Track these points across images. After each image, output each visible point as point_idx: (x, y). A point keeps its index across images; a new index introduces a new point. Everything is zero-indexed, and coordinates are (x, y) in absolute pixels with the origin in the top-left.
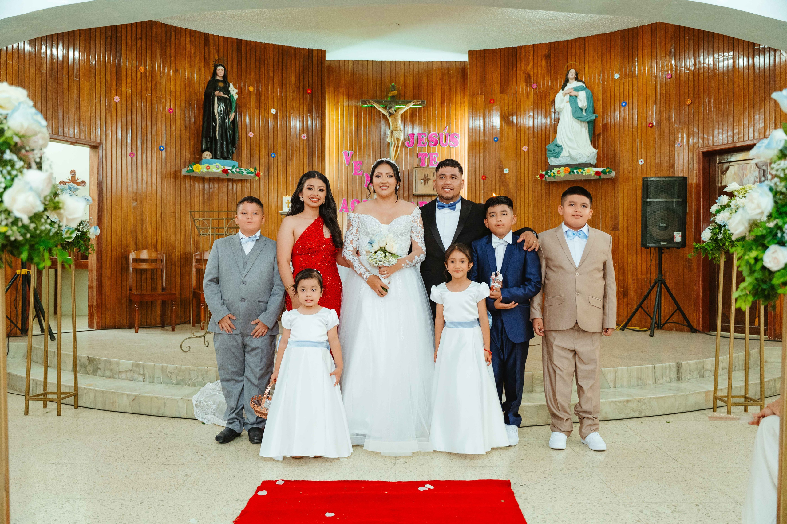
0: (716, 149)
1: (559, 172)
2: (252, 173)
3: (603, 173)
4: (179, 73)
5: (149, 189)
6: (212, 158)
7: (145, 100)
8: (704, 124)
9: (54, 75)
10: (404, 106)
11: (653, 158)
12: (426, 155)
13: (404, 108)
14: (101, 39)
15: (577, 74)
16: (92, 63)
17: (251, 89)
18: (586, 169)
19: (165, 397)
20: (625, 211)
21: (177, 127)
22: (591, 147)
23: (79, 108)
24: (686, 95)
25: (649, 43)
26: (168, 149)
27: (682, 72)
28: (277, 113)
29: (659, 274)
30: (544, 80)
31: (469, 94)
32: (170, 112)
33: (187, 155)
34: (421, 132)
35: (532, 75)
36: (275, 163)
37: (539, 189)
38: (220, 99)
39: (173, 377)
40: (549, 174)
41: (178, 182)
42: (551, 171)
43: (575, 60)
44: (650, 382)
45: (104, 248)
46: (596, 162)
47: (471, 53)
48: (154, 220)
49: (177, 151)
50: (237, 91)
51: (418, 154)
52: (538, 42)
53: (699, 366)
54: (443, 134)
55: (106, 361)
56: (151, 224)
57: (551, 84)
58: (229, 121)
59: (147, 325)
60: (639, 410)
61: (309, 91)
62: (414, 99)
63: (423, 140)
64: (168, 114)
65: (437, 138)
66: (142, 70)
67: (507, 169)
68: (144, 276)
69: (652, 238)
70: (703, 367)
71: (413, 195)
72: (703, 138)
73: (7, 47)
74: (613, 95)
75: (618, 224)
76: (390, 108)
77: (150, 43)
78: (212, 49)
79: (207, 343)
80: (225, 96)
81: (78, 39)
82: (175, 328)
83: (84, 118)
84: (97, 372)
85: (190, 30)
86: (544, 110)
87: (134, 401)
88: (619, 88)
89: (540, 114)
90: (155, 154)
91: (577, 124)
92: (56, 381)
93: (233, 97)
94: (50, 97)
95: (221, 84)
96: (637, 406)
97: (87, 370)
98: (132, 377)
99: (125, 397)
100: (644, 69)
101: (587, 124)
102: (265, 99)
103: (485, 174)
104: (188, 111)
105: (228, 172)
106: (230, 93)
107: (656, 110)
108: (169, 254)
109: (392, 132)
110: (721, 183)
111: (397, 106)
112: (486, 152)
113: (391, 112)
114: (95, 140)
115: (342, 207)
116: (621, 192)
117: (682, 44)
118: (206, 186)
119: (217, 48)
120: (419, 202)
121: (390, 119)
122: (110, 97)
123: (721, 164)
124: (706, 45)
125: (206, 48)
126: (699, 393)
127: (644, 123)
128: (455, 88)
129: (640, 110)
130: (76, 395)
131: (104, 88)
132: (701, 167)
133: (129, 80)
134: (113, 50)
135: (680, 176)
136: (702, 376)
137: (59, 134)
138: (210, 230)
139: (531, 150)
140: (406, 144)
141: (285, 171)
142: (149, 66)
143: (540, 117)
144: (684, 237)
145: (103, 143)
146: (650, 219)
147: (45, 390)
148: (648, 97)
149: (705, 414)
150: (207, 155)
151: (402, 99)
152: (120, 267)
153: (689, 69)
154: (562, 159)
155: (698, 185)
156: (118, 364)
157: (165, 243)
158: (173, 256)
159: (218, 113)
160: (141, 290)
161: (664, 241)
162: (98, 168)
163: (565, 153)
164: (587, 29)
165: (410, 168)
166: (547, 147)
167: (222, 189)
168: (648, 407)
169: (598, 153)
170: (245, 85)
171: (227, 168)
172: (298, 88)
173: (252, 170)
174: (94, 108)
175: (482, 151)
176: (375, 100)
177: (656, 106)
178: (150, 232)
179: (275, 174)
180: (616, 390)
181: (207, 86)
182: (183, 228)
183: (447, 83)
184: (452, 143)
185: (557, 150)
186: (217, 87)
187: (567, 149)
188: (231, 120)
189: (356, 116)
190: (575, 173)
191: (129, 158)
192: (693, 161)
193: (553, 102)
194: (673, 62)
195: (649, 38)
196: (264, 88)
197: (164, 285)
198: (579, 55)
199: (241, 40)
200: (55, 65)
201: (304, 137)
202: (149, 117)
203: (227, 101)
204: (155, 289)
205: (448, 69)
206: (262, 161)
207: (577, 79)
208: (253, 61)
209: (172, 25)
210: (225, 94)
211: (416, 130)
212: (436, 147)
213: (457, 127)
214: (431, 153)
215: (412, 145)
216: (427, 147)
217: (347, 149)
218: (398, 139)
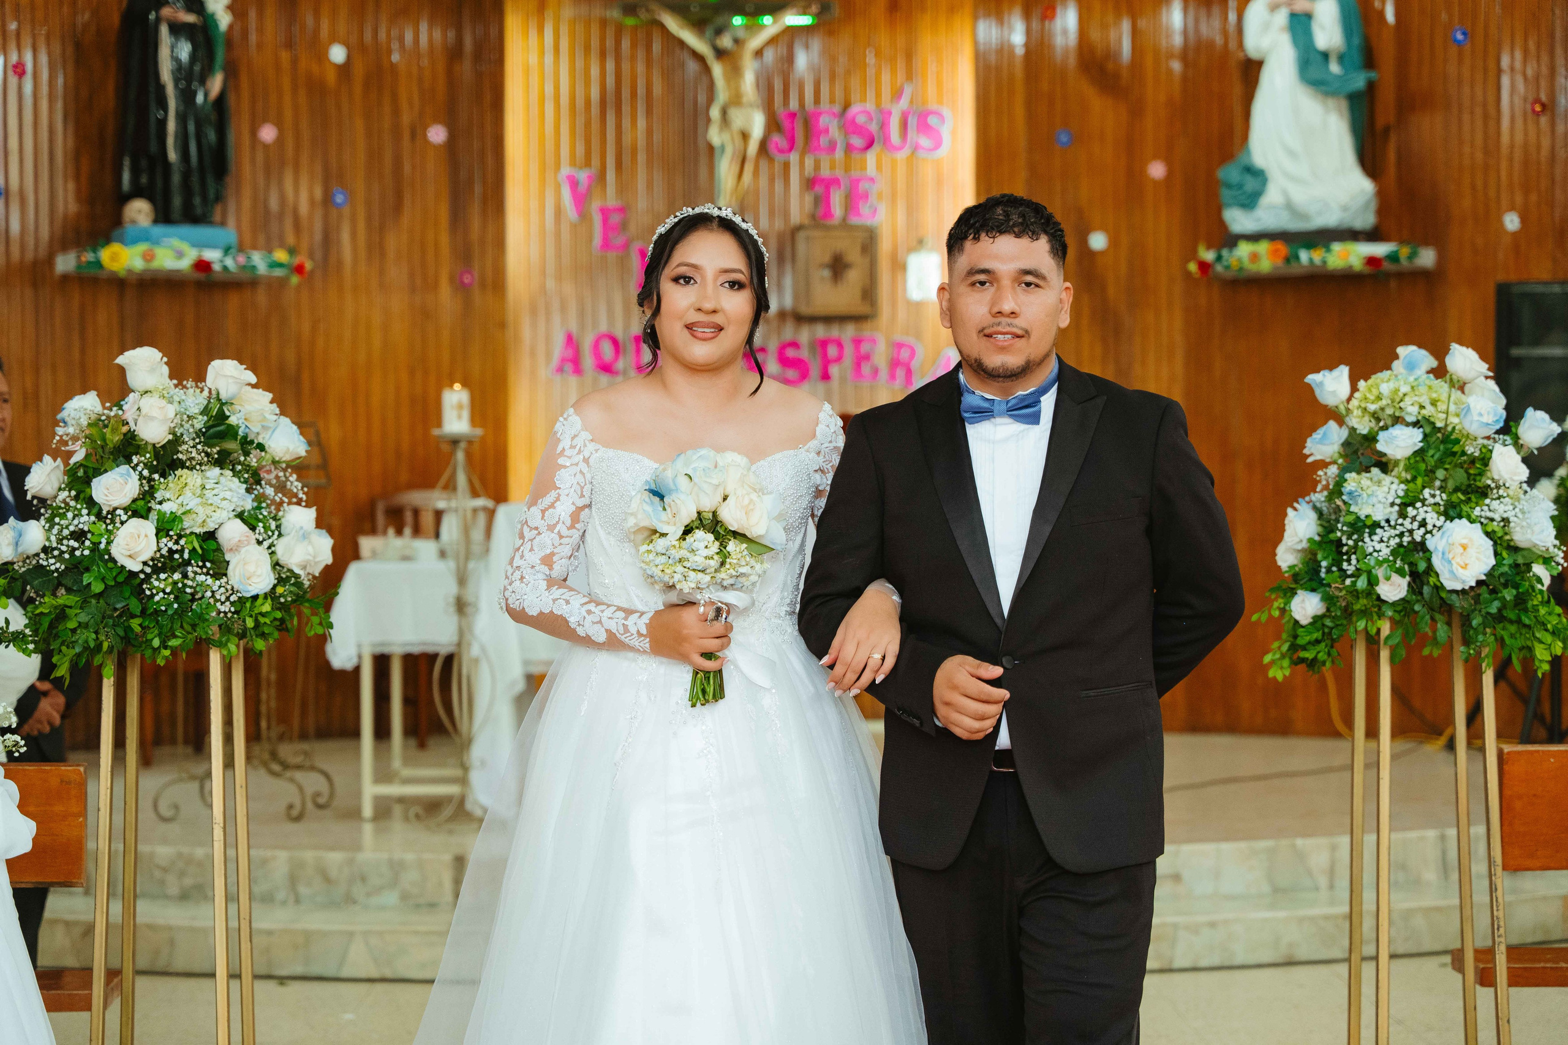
1: (1254, 254)
2: (280, 265)
3: (1392, 260)
6: (155, 221)
10: (766, 21)
11: (1545, 206)
12: (835, 182)
13: (767, 27)
18: (1337, 247)
21: (38, 122)
22: (1358, 174)
28: (349, 59)
36: (347, 223)
37: (1204, 300)
38: (177, 29)
40: (1225, 260)
41: (45, 297)
42: (1231, 252)
46: (1373, 220)
49: (40, 199)
50: (230, 1)
51: (809, 178)
54: (890, 113)
58: (205, 100)
63: (827, 131)
64: (12, 80)
65: (873, 127)
67: (1102, 235)
71: (796, 314)
76: (719, 32)
80: (192, 19)
91: (1313, 103)
93: (216, 20)
101: (1344, 104)
102: (311, 14)
105: (211, 267)
106: (207, 10)
109: (724, 112)
111: (741, 24)
113: (720, 42)
120: (816, 337)
121: (717, 70)
139: (1177, 174)
140: (771, 148)
141: (377, 250)
154: (1263, 214)
159: (171, 73)
163: (1272, 196)
165: (785, 227)
166: (1221, 174)
169: (1381, 194)
171: (206, 254)
173: (280, 256)
175: (1020, 174)
179: (348, 261)
184: (924, 141)
185: (1250, 184)
187: (1281, 182)
188: (211, 96)
189: (603, 55)
190: (1304, 258)
201: (437, 134)
203: (201, 35)
206: (305, 220)
210: (191, 13)
212: (871, 157)
213: (939, 84)
214: (855, 174)
215: (791, 149)
216: (839, 154)
217: (573, 163)
218: (745, 136)
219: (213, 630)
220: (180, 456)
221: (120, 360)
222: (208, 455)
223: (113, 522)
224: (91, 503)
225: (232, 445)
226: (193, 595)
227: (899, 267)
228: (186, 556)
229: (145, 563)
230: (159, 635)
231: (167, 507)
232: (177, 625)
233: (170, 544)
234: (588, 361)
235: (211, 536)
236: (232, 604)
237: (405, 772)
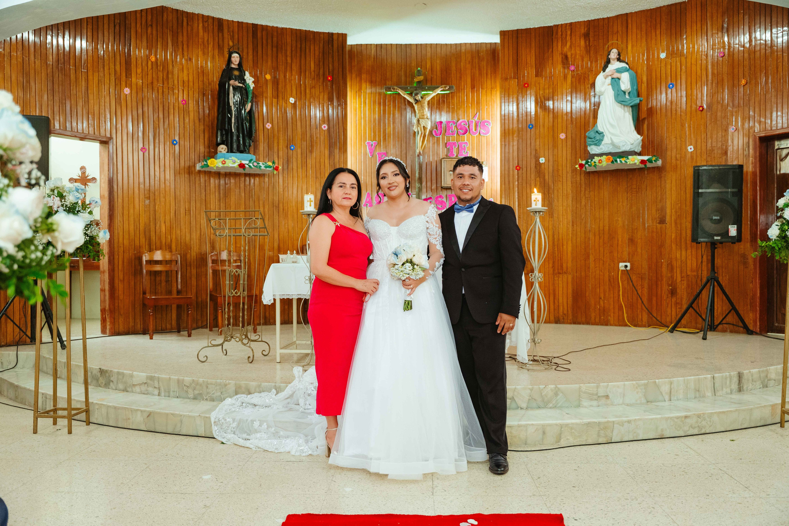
0: (774, 133)
1: (600, 161)
2: (270, 167)
3: (649, 162)
4: (192, 62)
5: (162, 186)
6: (228, 152)
7: (156, 91)
8: (761, 107)
9: (61, 67)
10: (431, 92)
11: (704, 145)
12: (454, 144)
13: (431, 94)
14: (109, 27)
15: (619, 54)
16: (100, 53)
17: (268, 77)
18: (630, 157)
19: (181, 413)
20: (673, 203)
21: (190, 120)
22: (635, 133)
23: (87, 101)
24: (741, 75)
25: (699, 18)
26: (182, 143)
27: (736, 50)
28: (295, 102)
29: (711, 271)
30: (583, 61)
31: (501, 78)
32: (183, 104)
33: (202, 149)
34: (449, 120)
35: (569, 56)
36: (295, 155)
37: (578, 179)
38: (235, 88)
39: (190, 391)
40: (589, 163)
41: (193, 177)
42: (592, 161)
43: (616, 39)
44: (709, 394)
45: (116, 249)
46: (641, 149)
47: (503, 34)
48: (167, 218)
49: (191, 144)
50: (253, 80)
51: (446, 143)
52: (576, 20)
53: (763, 375)
54: (472, 122)
55: (118, 373)
56: (165, 222)
57: (591, 65)
58: (245, 112)
59: (162, 330)
60: (699, 426)
61: (329, 78)
62: (442, 85)
63: (451, 128)
64: (181, 105)
65: (467, 126)
66: (153, 59)
67: (543, 159)
68: (158, 279)
69: (705, 232)
70: (767, 376)
71: (442, 187)
72: (760, 122)
73: (11, 38)
74: (658, 75)
75: (665, 217)
76: (416, 94)
77: (161, 29)
78: (226, 35)
79: (225, 352)
80: (241, 85)
81: (85, 27)
82: (191, 333)
83: (93, 112)
84: (109, 384)
85: (203, 15)
86: (582, 94)
87: (149, 418)
88: (666, 69)
89: (578, 98)
90: (168, 149)
91: (620, 109)
92: (65, 396)
93: (249, 86)
94: (57, 90)
95: (236, 73)
96: (697, 422)
97: (100, 383)
98: (147, 390)
99: (139, 413)
100: (694, 47)
101: (631, 109)
102: (283, 88)
103: (519, 163)
104: (202, 102)
105: (245, 166)
106: (246, 82)
107: (707, 92)
108: (183, 254)
109: (418, 121)
110: (780, 171)
111: (423, 93)
112: (521, 141)
113: (417, 98)
114: (104, 135)
115: (366, 202)
116: (668, 182)
117: (736, 19)
118: (222, 182)
119: (232, 34)
120: (448, 194)
121: (416, 107)
122: (119, 88)
123: (780, 150)
124: (763, 19)
125: (220, 34)
126: (765, 406)
127: (694, 106)
128: (485, 72)
129: (689, 92)
130: (87, 411)
131: (114, 80)
132: (758, 154)
133: (139, 71)
134: (122, 38)
135: (734, 164)
136: (765, 386)
137: (67, 130)
138: (227, 231)
139: (569, 136)
140: (434, 134)
141: (305, 164)
142: (161, 55)
143: (578, 102)
144: (739, 231)
145: (113, 138)
146: (702, 212)
147: (54, 406)
148: (698, 77)
149: (771, 430)
150: (222, 149)
151: (429, 85)
152: (133, 269)
153: (744, 46)
154: (603, 147)
155: (754, 173)
156: (132, 376)
157: (179, 244)
158: (188, 256)
159: (234, 103)
160: (156, 293)
161: (717, 235)
162: (108, 165)
163: (606, 140)
164: (630, 5)
165: (438, 159)
166: (587, 134)
167: (238, 185)
168: (709, 423)
169: (642, 140)
170: (262, 74)
171: (244, 162)
172: (317, 76)
173: (270, 164)
174: (103, 101)
175: (515, 139)
176: (400, 86)
177: (707, 87)
178: (164, 232)
179: (295, 168)
180: (672, 404)
181: (222, 74)
182: (198, 227)
183: (477, 66)
184: (483, 131)
185: (598, 137)
186: (232, 75)
187: (609, 136)
188: (247, 111)
189: (380, 104)
190: (619, 162)
191: (141, 153)
192: (749, 147)
193: (593, 85)
194: (726, 39)
195: (699, 14)
196: (282, 76)
197: (179, 287)
198: (621, 33)
199: (257, 24)
200: (62, 55)
201: (325, 127)
202: (161, 109)
203: (243, 91)
204: (170, 292)
205: (478, 52)
206: (281, 153)
207: (619, 60)
208: (269, 47)
209: (184, 10)
210: (240, 83)
211: (444, 118)
212: (466, 136)
213: (488, 113)
214: (460, 141)
215: (440, 134)
216: (455, 135)
217: (370, 139)
218: (425, 129)
237: (297, 342)
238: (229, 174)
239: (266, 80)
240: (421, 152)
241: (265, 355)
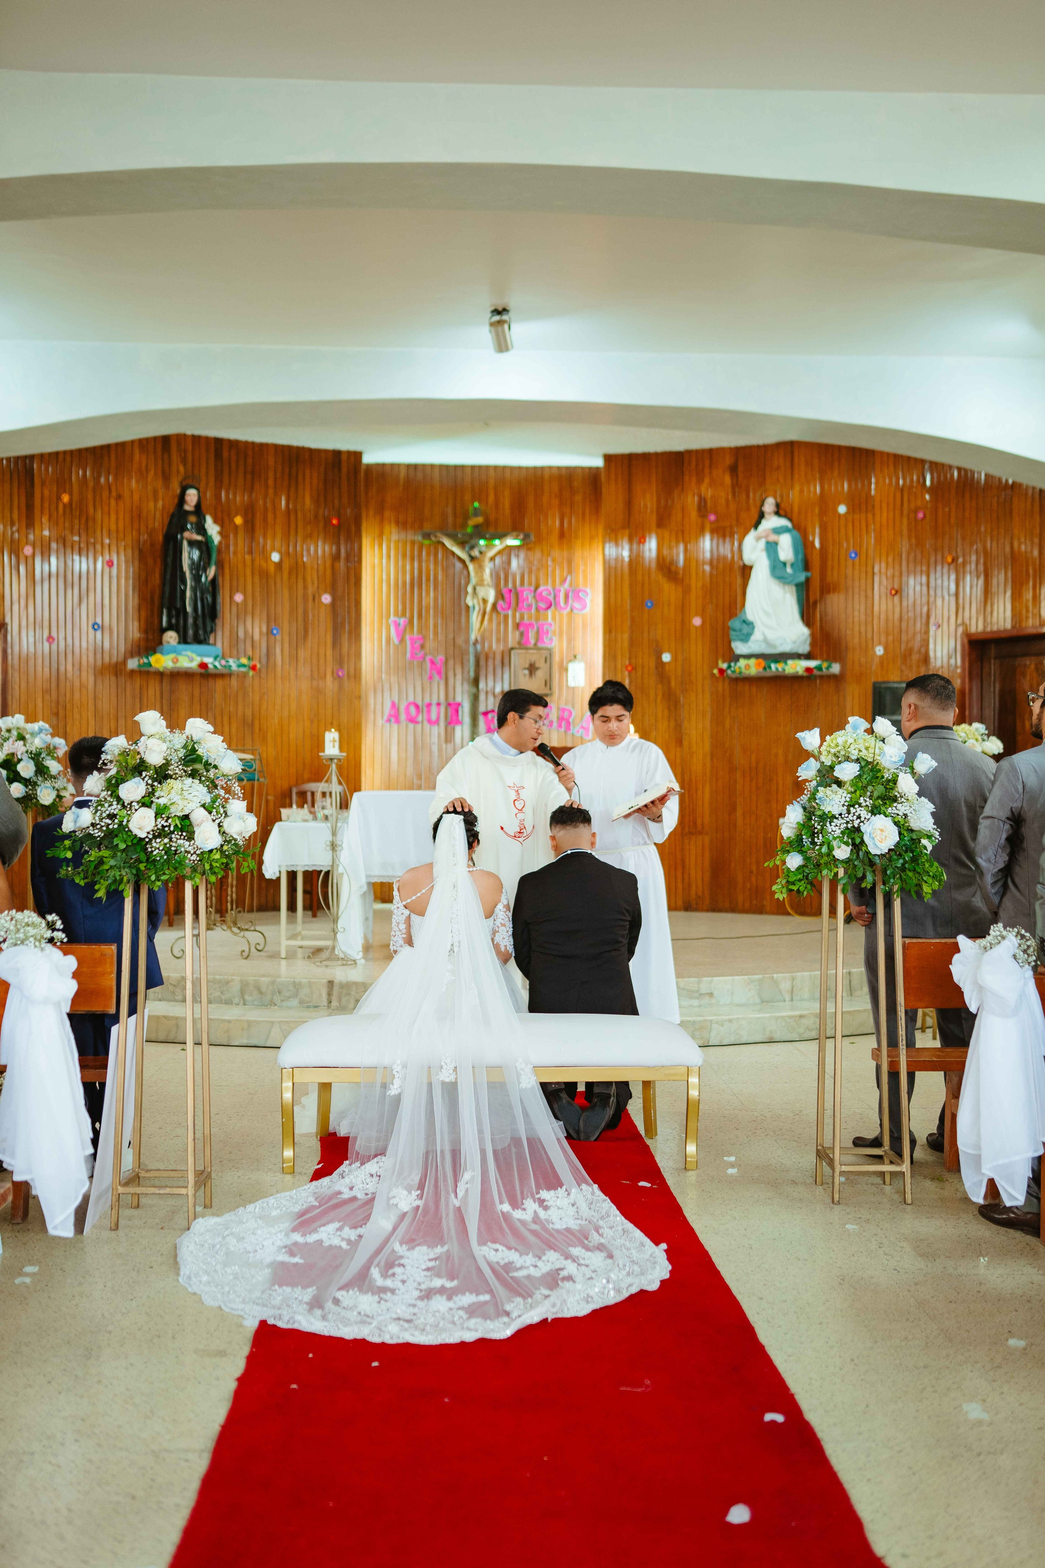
1: (748, 665)
2: (244, 666)
3: (819, 669)
4: (123, 501)
6: (179, 643)
7: (70, 549)
10: (497, 542)
11: (897, 645)
12: (531, 625)
13: (495, 546)
15: (777, 506)
17: (239, 520)
18: (790, 662)
21: (119, 591)
22: (801, 624)
24: (946, 549)
26: (106, 627)
27: (940, 511)
28: (280, 558)
30: (728, 507)
31: (605, 527)
32: (109, 566)
33: (136, 635)
35: (709, 499)
36: (277, 644)
37: (720, 688)
38: (192, 543)
40: (733, 667)
41: (122, 679)
43: (773, 482)
46: (808, 650)
47: (608, 457)
49: (120, 630)
50: (218, 528)
51: (519, 623)
52: (717, 446)
54: (560, 591)
58: (206, 579)
61: (335, 522)
62: (513, 533)
63: (527, 599)
64: (106, 568)
66: (66, 500)
67: (668, 655)
74: (837, 537)
76: (472, 548)
78: (176, 458)
80: (199, 538)
86: (727, 558)
88: (846, 529)
89: (721, 564)
90: (86, 636)
91: (780, 588)
93: (213, 539)
95: (193, 519)
96: (815, 1023)
100: (884, 501)
101: (794, 588)
102: (262, 538)
103: (633, 661)
104: (137, 562)
105: (205, 665)
106: (208, 533)
109: (475, 589)
111: (483, 544)
112: (634, 625)
113: (473, 553)
115: (390, 715)
116: (849, 698)
118: (167, 684)
119: (185, 457)
121: (471, 567)
122: (17, 548)
125: (166, 456)
127: (884, 588)
128: (581, 512)
129: (878, 566)
131: (10, 534)
132: (967, 663)
133: (45, 518)
134: (22, 470)
139: (707, 623)
141: (292, 656)
143: (721, 569)
145: (6, 624)
148: (889, 545)
150: (171, 637)
151: (492, 530)
153: (949, 507)
154: (753, 645)
159: (189, 565)
163: (757, 636)
165: (506, 648)
166: (730, 623)
169: (813, 635)
170: (230, 516)
171: (205, 659)
172: (315, 517)
173: (244, 661)
175: (626, 622)
179: (279, 663)
180: (793, 1004)
181: (170, 523)
183: (568, 501)
184: (577, 605)
185: (745, 629)
186: (187, 523)
187: (762, 628)
188: (209, 578)
189: (412, 559)
190: (774, 667)
191: (46, 645)
192: (955, 652)
194: (927, 494)
196: (260, 518)
198: (783, 470)
199: (222, 439)
201: (326, 599)
202: (76, 575)
203: (205, 547)
205: (570, 482)
206: (257, 642)
207: (777, 514)
208: (241, 471)
210: (199, 535)
212: (550, 612)
213: (585, 577)
214: (541, 622)
215: (509, 608)
216: (533, 611)
217: (396, 614)
218: (485, 601)
219: (187, 871)
220: (170, 772)
221: (136, 718)
222: (185, 771)
223: (130, 809)
224: (119, 799)
225: (199, 766)
226: (176, 851)
227: (564, 669)
228: (172, 829)
229: (148, 833)
230: (155, 873)
231: (162, 801)
232: (166, 867)
233: (163, 822)
234: (403, 717)
235: (186, 817)
236: (198, 855)
237: (304, 933)
238: (177, 676)
239: (236, 526)
240: (479, 639)
241: (259, 951)
